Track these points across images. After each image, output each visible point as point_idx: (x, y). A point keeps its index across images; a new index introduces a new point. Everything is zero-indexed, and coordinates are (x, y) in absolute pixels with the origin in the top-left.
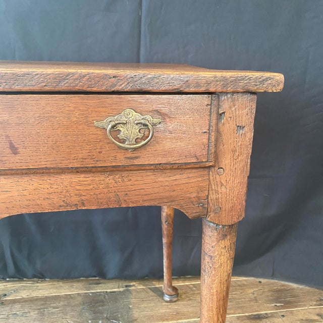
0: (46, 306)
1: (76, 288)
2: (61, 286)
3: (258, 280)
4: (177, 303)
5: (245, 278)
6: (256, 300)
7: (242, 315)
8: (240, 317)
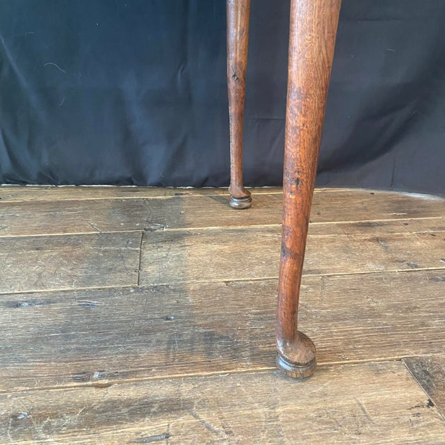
0: (58, 209)
1: (103, 194)
2: (80, 193)
3: (370, 191)
4: (249, 210)
5: (349, 190)
6: (365, 209)
7: (345, 222)
8: (341, 224)
